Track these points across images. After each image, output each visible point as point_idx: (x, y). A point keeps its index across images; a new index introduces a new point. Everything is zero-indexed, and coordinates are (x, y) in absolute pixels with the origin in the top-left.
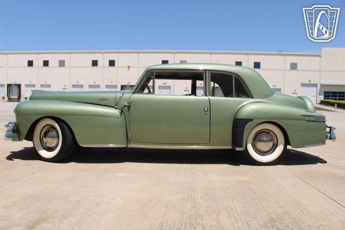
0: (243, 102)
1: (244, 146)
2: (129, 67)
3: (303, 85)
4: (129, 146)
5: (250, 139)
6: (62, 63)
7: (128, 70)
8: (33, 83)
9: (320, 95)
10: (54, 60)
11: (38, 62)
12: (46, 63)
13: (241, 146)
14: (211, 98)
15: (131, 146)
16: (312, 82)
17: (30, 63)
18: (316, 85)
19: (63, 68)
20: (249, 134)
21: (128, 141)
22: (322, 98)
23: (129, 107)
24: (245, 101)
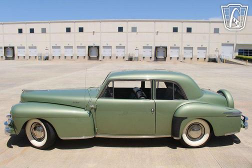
0: (181, 103)
1: (180, 136)
2: (94, 32)
3: (223, 45)
4: (96, 136)
5: (185, 130)
6: (44, 31)
7: (93, 34)
8: (23, 46)
9: (235, 52)
10: (38, 28)
11: (26, 30)
12: (32, 31)
13: (178, 136)
14: (156, 101)
15: (98, 136)
16: (230, 43)
17: (20, 31)
18: (233, 45)
19: (45, 34)
20: (184, 126)
21: (95, 133)
22: (237, 54)
23: (95, 109)
24: (183, 102)
